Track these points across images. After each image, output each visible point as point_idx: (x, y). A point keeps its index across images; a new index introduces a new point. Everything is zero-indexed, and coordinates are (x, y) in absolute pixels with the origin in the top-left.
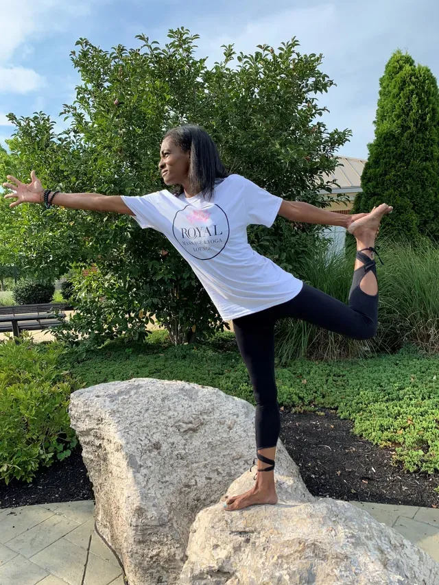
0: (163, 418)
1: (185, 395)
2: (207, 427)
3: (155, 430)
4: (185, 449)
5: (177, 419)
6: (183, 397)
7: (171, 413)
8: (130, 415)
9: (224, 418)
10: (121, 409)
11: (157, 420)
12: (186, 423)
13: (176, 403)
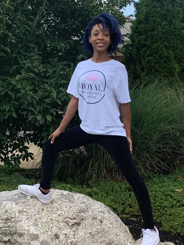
0: (55, 216)
1: (65, 199)
2: (86, 221)
3: (51, 225)
4: (75, 238)
5: (65, 216)
6: (64, 200)
7: (59, 212)
8: (33, 214)
9: (96, 215)
10: (25, 210)
11: (51, 217)
12: (71, 219)
13: (62, 205)
